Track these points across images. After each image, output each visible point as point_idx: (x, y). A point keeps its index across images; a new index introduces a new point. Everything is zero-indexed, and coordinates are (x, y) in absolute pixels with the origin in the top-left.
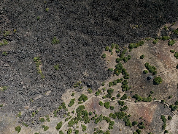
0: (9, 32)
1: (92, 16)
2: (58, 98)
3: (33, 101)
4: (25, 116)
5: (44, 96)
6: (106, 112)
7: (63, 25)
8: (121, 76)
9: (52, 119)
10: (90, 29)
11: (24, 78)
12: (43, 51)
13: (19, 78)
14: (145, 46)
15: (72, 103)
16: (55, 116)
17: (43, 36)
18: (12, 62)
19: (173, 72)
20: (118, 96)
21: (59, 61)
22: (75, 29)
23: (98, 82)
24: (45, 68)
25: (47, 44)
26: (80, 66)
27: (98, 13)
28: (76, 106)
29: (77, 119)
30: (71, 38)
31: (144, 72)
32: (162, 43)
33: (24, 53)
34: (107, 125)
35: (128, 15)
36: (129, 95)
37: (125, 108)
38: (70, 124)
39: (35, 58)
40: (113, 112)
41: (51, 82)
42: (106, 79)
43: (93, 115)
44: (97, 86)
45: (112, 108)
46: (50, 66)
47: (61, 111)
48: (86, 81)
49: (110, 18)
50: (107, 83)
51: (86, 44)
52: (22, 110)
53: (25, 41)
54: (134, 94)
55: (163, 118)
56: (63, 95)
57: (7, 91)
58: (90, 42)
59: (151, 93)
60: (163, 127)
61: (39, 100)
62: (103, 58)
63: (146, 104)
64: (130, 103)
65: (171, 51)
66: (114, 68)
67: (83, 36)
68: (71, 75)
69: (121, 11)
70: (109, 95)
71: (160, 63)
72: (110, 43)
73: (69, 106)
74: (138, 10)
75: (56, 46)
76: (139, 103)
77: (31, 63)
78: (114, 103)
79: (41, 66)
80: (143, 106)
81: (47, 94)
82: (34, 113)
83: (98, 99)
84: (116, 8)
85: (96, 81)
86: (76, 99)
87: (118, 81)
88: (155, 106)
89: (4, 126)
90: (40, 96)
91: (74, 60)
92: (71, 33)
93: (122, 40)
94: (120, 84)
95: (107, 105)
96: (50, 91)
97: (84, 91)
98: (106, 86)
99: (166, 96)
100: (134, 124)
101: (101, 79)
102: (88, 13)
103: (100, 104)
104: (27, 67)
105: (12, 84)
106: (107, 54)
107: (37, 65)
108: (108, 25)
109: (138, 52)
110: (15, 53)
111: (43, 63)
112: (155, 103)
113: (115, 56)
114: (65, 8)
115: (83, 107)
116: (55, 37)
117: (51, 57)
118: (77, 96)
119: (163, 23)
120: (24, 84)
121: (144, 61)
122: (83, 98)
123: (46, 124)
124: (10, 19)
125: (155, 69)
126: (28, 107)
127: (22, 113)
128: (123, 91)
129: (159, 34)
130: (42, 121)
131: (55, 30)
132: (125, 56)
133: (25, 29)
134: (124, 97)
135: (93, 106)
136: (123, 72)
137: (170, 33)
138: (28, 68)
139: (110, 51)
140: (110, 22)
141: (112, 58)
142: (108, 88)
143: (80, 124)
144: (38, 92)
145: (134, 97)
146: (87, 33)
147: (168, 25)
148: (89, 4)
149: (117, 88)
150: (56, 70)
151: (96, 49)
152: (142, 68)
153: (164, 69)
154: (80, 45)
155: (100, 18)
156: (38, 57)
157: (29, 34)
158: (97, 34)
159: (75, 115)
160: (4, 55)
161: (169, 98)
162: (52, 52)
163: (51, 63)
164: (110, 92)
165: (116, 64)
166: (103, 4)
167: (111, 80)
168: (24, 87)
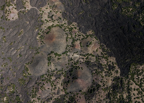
0: (88, 2)
2: (73, 21)
4: (65, 13)
5: (73, 17)
6: (74, 36)
8: (86, 37)
9: (66, 21)
12: (86, 13)
13: (76, 8)
14: (97, 41)
15: (73, 25)
16: (67, 22)
19: (92, 50)
20: (79, 38)
23: (82, 31)
24: (81, 15)
26: (85, 24)
27: (102, 25)
28: (72, 27)
29: (69, 28)
31: (89, 42)
32: (99, 46)
34: (70, 37)
36: (81, 41)
37: (77, 41)
38: (67, 27)
39: (83, 11)
40: (74, 38)
42: (83, 33)
43: (72, 32)
44: (80, 31)
45: (75, 37)
47: (69, 23)
48: (81, 27)
50: (82, 34)
53: (87, 7)
54: (82, 42)
55: (77, 52)
56: (75, 22)
57: (71, 6)
58: (93, 25)
59: (84, 46)
60: (75, 53)
61: (71, 16)
62: (89, 30)
63: (80, 46)
64: (78, 42)
65: (98, 48)
66: (87, 34)
67: (94, 23)
69: (105, 32)
70: (79, 35)
71: (93, 45)
72: (94, 31)
73: (72, 25)
74: (107, 36)
75: (89, 16)
76: (79, 44)
78: (77, 38)
79: (81, 13)
80: (79, 45)
81: (73, 18)
82: (67, 16)
83: (77, 32)
85: (82, 30)
86: (75, 26)
87: (84, 37)
88: (80, 49)
89: (61, 8)
90: (72, 16)
92: (94, 19)
93: (96, 34)
94: (83, 37)
95: (76, 36)
97: (78, 28)
98: (81, 34)
99: (84, 51)
100: (73, 44)
101: (83, 32)
103: (75, 34)
106: (91, 31)
109: (94, 39)
110: (83, 5)
112: (81, 49)
113: (91, 34)
114: (101, 15)
115: (73, 29)
118: (76, 26)
119: (105, 45)
120: (74, 10)
121: (92, 41)
122: (75, 28)
123: (65, 20)
124: (92, 1)
125: (91, 44)
126: (68, 13)
127: (66, 12)
128: (81, 39)
129: (102, 44)
130: (65, 19)
131: (93, 14)
132: (92, 36)
133: (91, 6)
134: (80, 40)
135: (74, 31)
136: (87, 37)
137: (103, 47)
139: (92, 32)
140: (101, 29)
141: (90, 33)
142: (81, 35)
143: (68, 29)
145: (81, 43)
146: (95, 24)
147: (105, 46)
149: (82, 37)
151: (91, 28)
152: (90, 41)
153: (92, 47)
154: (91, 23)
155: (101, 26)
157: (90, 7)
158: (96, 26)
159: (70, 27)
160: (81, 2)
161: (84, 52)
164: (80, 35)
165: (89, 35)
167: (83, 35)
168: (74, 11)
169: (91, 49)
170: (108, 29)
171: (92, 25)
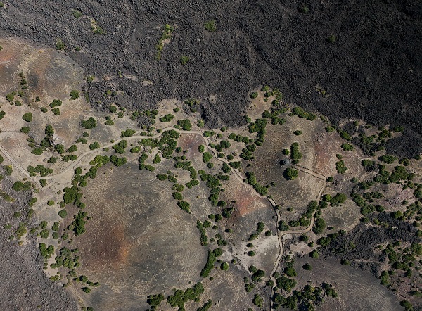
1: (280, 34)
2: (154, 100)
3: (121, 76)
4: (96, 86)
5: (140, 82)
6: (199, 165)
7: (236, 14)
8: (253, 136)
9: (125, 118)
10: (265, 47)
11: (134, 39)
12: (185, 26)
13: (127, 34)
14: (312, 124)
15: (167, 118)
16: (132, 119)
17: (201, 7)
18: (136, 7)
19: (318, 180)
20: (229, 157)
21: (194, 55)
22: (246, 32)
23: (220, 122)
24: (169, 48)
25: (196, 21)
26: (215, 83)
27: (291, 35)
28: (168, 126)
29: (156, 143)
30: (232, 38)
31: (284, 152)
32: (336, 138)
33: (160, 8)
34: (187, 179)
35: (326, 69)
36: (243, 166)
37: (226, 178)
38: (143, 142)
39: (168, 26)
40: (207, 172)
41: (163, 73)
42: (232, 126)
43: (181, 154)
44: (214, 125)
45: (210, 166)
46: (178, 52)
47: (145, 119)
48: (206, 106)
49: (302, 55)
50: (230, 131)
51: (244, 61)
52: (98, 77)
54: (250, 170)
55: (260, 227)
56: (164, 101)
57: (99, 37)
58: (253, 62)
59: (272, 184)
60: (251, 237)
61: (129, 82)
62: (251, 97)
63: (254, 193)
64: (237, 177)
65: (337, 156)
66: (253, 120)
67: (249, 48)
68: (194, 83)
69: (321, 59)
70: (218, 148)
71: (311, 156)
72: (275, 86)
73: (161, 120)
74: (342, 74)
75: (206, 33)
76: (247, 185)
77: (158, 27)
78: (218, 163)
79: (167, 41)
80: (249, 192)
81: (146, 83)
82: (110, 92)
83: (202, 141)
84: (318, 50)
85: (219, 119)
86: (176, 119)
87: (245, 140)
88: (264, 205)
89: (62, 76)
90: (134, 78)
91: (214, 69)
92: (238, 33)
93: (292, 94)
94: (243, 145)
95: (206, 157)
96: (152, 83)
97: (194, 118)
98: (225, 135)
99: (287, 203)
100: (220, 204)
101: (226, 122)
102: (280, 26)
103: (200, 149)
104: (148, 29)
105: (114, 34)
106: (260, 96)
107: (162, 36)
108: (291, 61)
109: (298, 124)
111: (172, 40)
112: (267, 201)
113: (267, 106)
115: (177, 135)
116: (214, 21)
117: (188, 42)
118: (180, 116)
119: (358, 116)
120: (128, 47)
121: (295, 139)
122: (184, 125)
123: (114, 117)
125: (300, 157)
126: (109, 79)
127: (96, 80)
128: (241, 156)
129: (341, 125)
130: (112, 111)
131: (221, 12)
132: (279, 116)
134: (235, 165)
135: (189, 143)
136: (261, 133)
137: (357, 135)
138: (149, 31)
139: (266, 95)
140: (297, 60)
141: (262, 106)
142: (226, 138)
143: (155, 151)
144: (137, 71)
145: (248, 175)
146: (258, 49)
147: (361, 123)
148: (289, 15)
149: (236, 147)
150: (181, 62)
151: (252, 78)
152: (286, 144)
153: (309, 166)
154: (237, 57)
155: (287, 44)
156: (172, 28)
158: (267, 61)
159: (158, 137)
161: (288, 209)
162: (195, 36)
163: (182, 48)
164: (224, 145)
165: (260, 117)
166: (306, 30)
167: (236, 132)
168: (125, 50)
169: (313, 180)
170: (328, 41)
171: (248, 67)
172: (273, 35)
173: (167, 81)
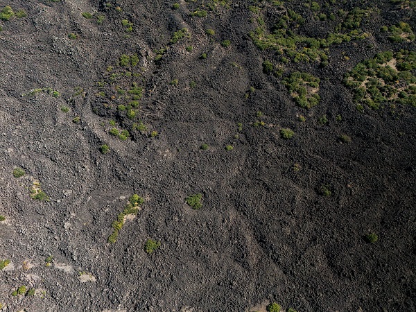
1: (294, 222)
3: (50, 264)
7: (231, 189)
10: (272, 238)
11: (85, 210)
17: (185, 177)
18: (99, 169)
21: (166, 240)
22: (244, 214)
25: (177, 194)
30: (223, 221)
33: (130, 174)
35: (369, 284)
41: (115, 263)
46: (144, 233)
49: (328, 257)
51: (240, 256)
52: (16, 263)
68: (159, 287)
77: (122, 197)
84: (353, 251)
91: (193, 266)
96: (94, 279)
102: (292, 211)
104: (108, 198)
105: (59, 201)
107: (126, 209)
108: (313, 265)
111: (138, 216)
116: (201, 195)
117: (161, 221)
138: (108, 202)
144: (75, 258)
148: (305, 198)
150: (145, 249)
156: (142, 199)
162: (172, 213)
163: (150, 228)
166: (330, 220)
172: (283, 223)
173: (118, 277)
